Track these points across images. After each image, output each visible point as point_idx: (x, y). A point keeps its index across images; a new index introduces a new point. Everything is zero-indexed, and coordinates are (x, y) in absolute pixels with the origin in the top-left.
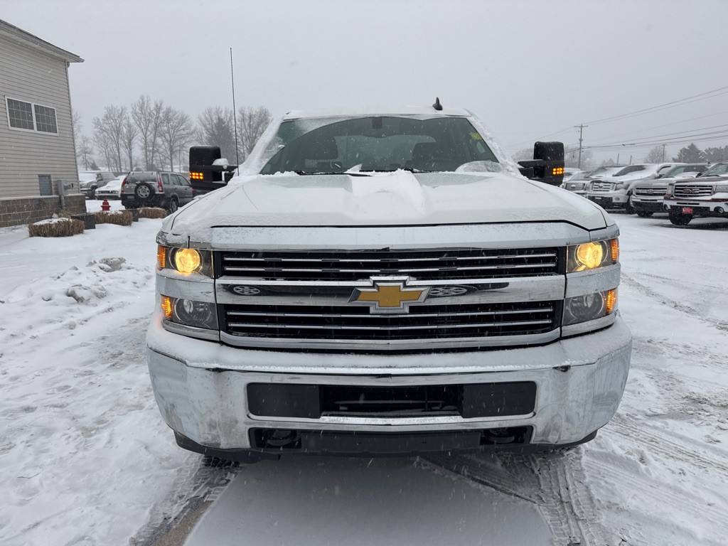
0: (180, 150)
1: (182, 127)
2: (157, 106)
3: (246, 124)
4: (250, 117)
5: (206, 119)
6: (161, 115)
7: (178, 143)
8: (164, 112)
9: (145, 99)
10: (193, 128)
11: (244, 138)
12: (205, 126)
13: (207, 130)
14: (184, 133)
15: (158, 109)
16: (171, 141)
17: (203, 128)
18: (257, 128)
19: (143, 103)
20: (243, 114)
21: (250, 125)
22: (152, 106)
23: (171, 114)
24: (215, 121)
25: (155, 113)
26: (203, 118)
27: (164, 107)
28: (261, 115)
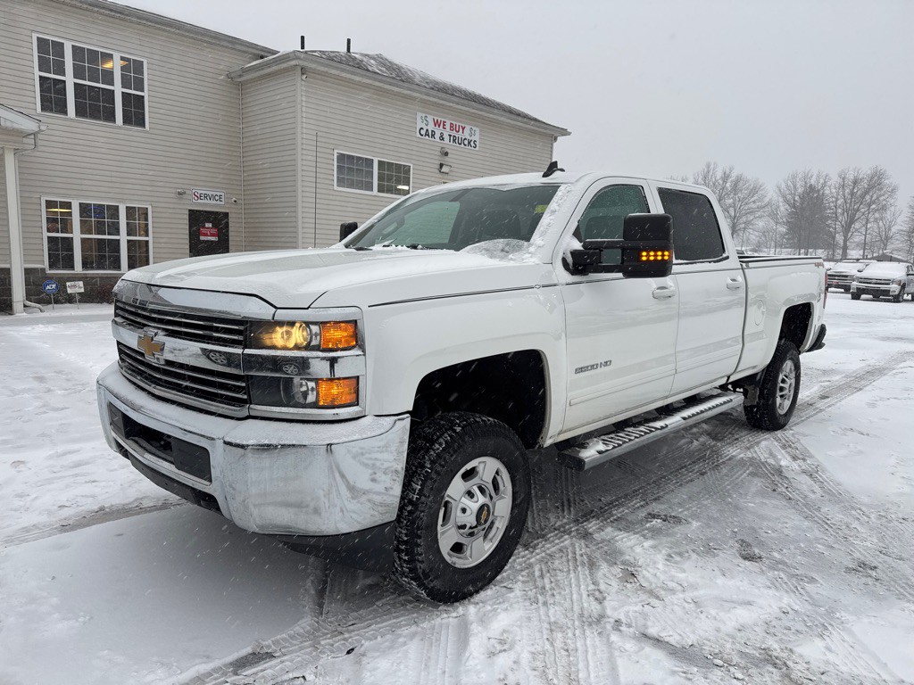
0: (745, 228)
1: (753, 199)
2: (725, 173)
3: (847, 191)
4: (855, 182)
5: (787, 186)
6: (728, 185)
7: (744, 219)
8: (732, 182)
9: (712, 166)
10: (766, 200)
11: (839, 211)
12: (784, 197)
13: (786, 201)
14: (754, 206)
15: (726, 177)
16: (735, 216)
17: (781, 200)
18: (863, 196)
19: (708, 172)
20: (844, 179)
21: (852, 194)
22: (719, 175)
23: (741, 184)
24: (800, 190)
25: (721, 182)
26: (783, 186)
27: (734, 175)
28: (872, 178)
